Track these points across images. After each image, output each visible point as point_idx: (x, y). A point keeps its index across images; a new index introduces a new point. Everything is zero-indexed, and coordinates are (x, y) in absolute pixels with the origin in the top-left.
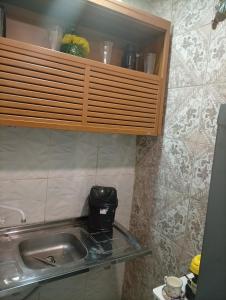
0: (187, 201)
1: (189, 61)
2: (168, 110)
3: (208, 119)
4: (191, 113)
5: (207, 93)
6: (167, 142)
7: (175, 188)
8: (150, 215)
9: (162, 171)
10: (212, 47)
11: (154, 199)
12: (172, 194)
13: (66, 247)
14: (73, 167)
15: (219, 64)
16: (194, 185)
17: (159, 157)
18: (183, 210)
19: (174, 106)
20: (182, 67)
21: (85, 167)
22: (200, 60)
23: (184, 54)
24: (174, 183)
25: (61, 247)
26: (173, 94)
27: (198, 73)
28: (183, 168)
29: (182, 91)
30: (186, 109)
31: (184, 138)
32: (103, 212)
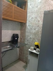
0: (32, 35)
1: (31, 8)
2: (27, 18)
3: (36, 19)
4: (32, 18)
5: (35, 14)
6: (27, 24)
7: (30, 33)
8: (24, 39)
9: (27, 30)
10: (36, 5)
11: (25, 36)
12: (29, 34)
13: (9, 46)
14: (8, 30)
15: (37, 9)
16: (33, 32)
17: (26, 27)
18: (31, 36)
19: (29, 17)
20: (30, 9)
21: (11, 30)
22: (34, 8)
23: (30, 6)
24: (29, 32)
25: (8, 46)
26: (28, 15)
27: (33, 10)
28: (31, 29)
29: (30, 14)
30: (31, 17)
31: (31, 23)
32: (16, 39)
